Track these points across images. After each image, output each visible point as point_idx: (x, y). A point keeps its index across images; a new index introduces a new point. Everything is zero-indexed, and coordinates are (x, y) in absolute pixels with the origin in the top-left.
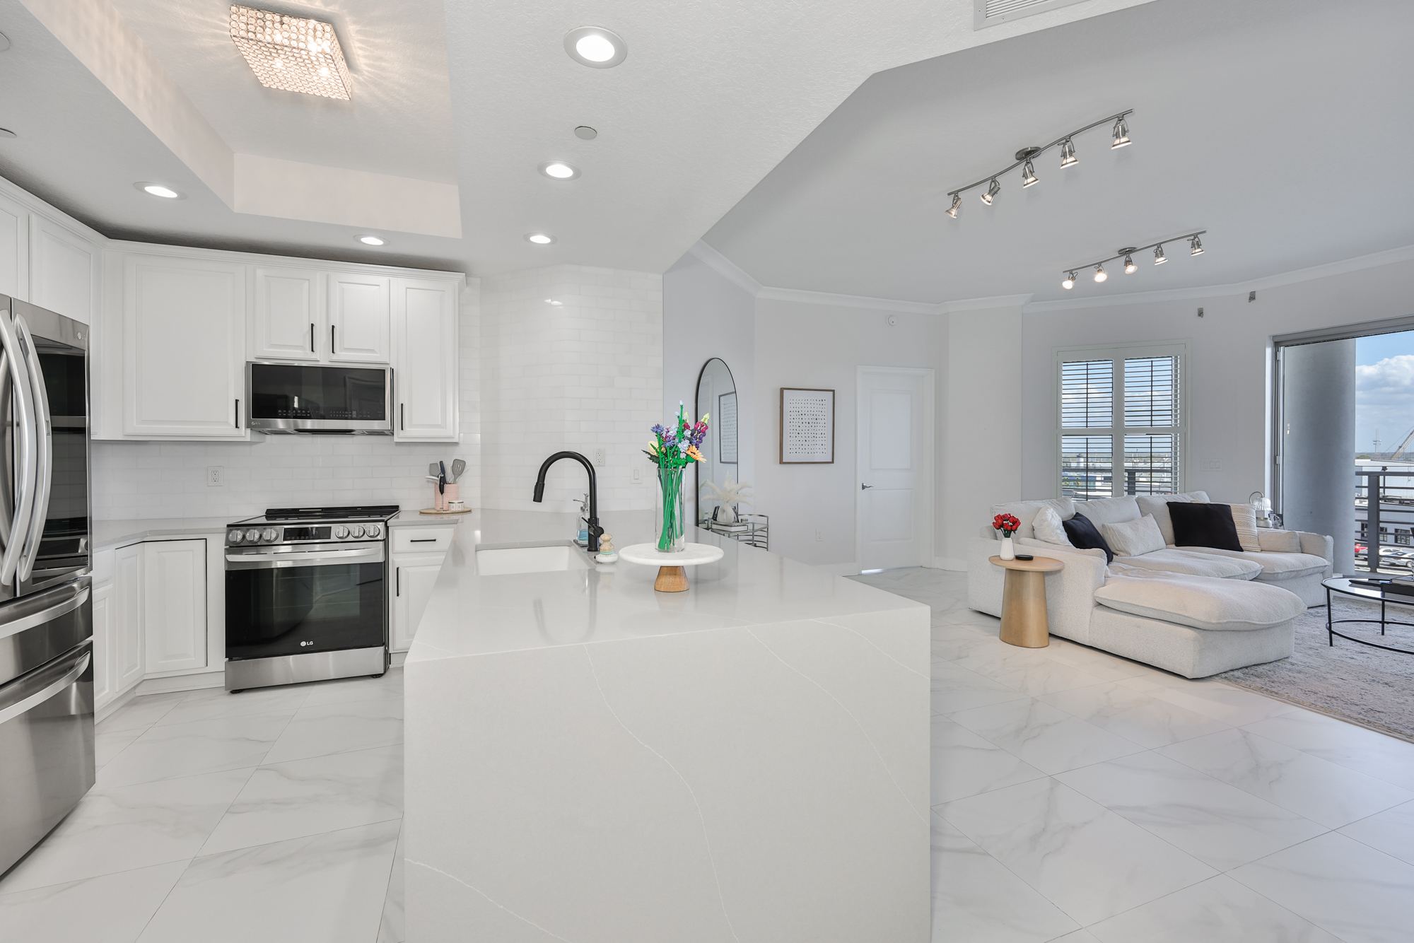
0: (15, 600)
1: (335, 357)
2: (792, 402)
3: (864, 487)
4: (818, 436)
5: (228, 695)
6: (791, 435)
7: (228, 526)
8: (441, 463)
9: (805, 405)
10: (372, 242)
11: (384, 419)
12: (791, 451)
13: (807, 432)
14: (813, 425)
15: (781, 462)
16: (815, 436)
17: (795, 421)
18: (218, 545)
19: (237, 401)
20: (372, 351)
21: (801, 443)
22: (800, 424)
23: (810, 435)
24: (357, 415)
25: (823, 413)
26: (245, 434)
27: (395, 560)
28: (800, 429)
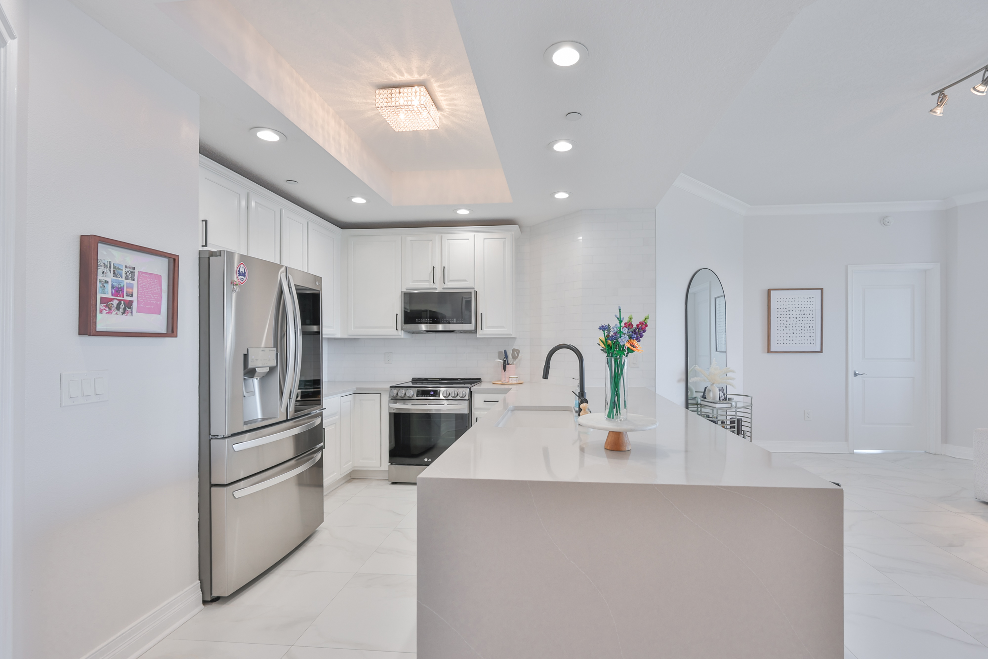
0: (287, 420)
1: (445, 286)
2: (779, 300)
3: (855, 375)
4: (805, 329)
5: (390, 484)
6: (779, 328)
7: (391, 387)
8: (505, 351)
9: (792, 303)
10: (463, 213)
11: (471, 323)
12: (779, 342)
13: (794, 325)
14: (801, 319)
15: (769, 351)
16: (803, 328)
17: (782, 316)
18: (386, 398)
19: (397, 314)
20: (465, 280)
21: (788, 335)
22: (788, 319)
23: (797, 328)
24: (457, 321)
25: (811, 309)
26: (401, 334)
27: (476, 413)
28: (788, 323)
